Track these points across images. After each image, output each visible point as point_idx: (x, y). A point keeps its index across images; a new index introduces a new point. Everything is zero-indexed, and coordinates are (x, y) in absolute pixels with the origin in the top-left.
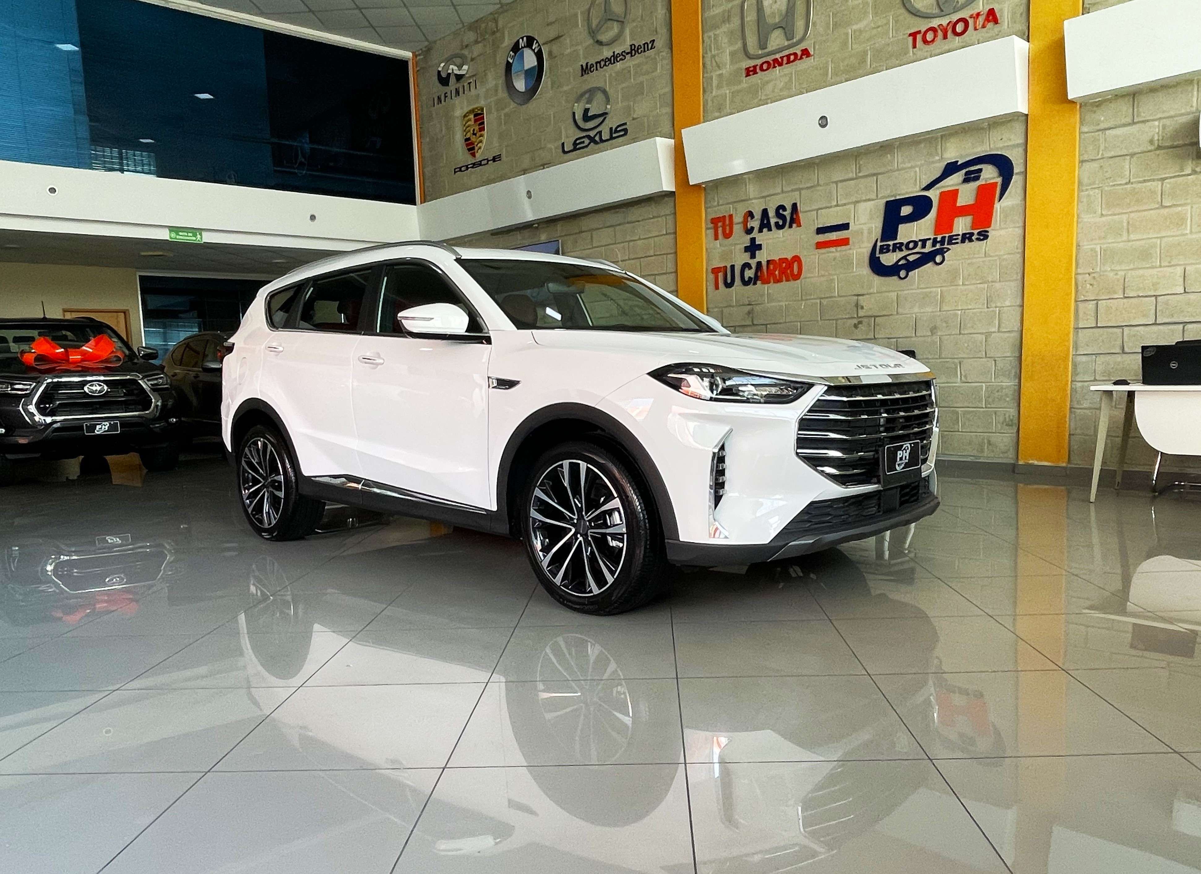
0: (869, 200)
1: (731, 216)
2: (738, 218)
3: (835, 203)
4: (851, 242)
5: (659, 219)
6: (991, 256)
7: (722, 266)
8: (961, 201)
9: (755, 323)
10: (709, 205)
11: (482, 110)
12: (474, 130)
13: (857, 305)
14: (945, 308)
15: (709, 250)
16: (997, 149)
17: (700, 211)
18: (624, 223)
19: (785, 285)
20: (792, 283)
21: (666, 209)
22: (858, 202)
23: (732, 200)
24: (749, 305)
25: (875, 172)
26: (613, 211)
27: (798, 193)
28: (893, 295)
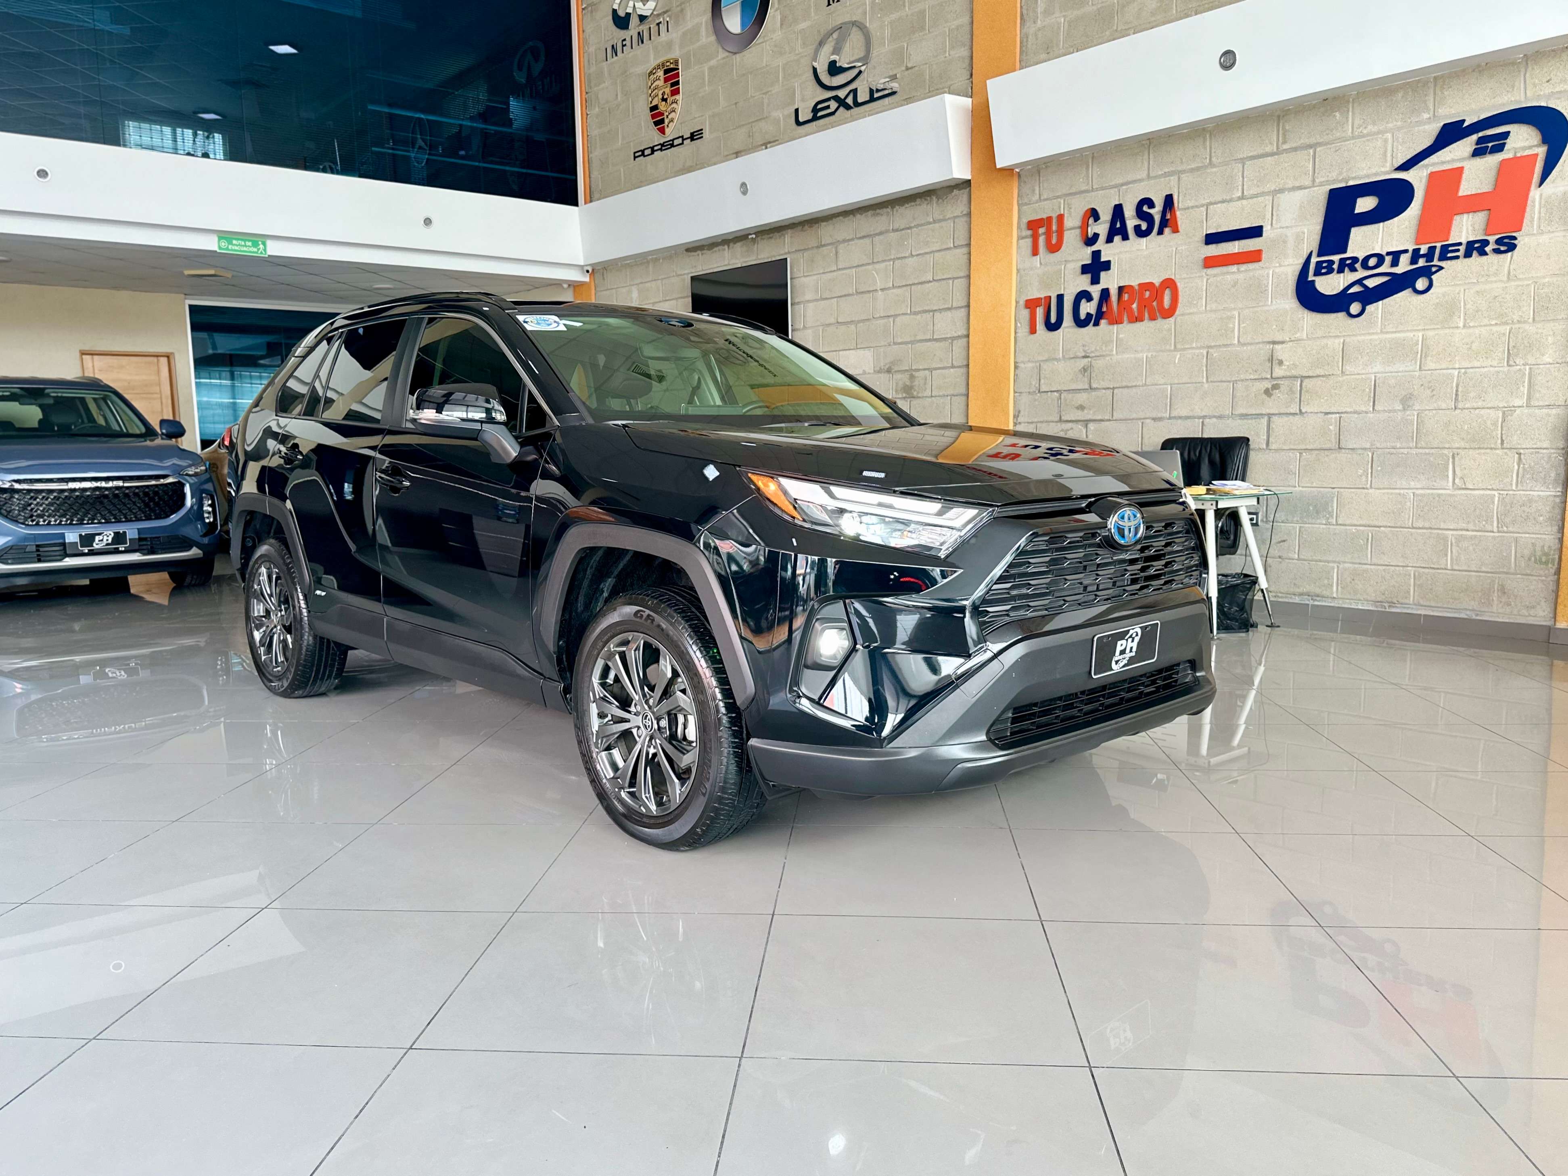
0: (1300, 188)
1: (1061, 218)
2: (1072, 221)
3: (1239, 194)
4: (1264, 256)
5: (943, 224)
6: (1520, 279)
7: (1042, 296)
8: (1466, 188)
9: (1094, 386)
10: (1026, 200)
11: (676, 62)
12: (663, 94)
13: (1271, 359)
14: (1430, 364)
15: (1022, 272)
16: (1539, 97)
17: (1011, 210)
18: (887, 231)
19: (1146, 326)
20: (1161, 323)
21: (955, 207)
22: (1281, 191)
23: (1065, 191)
24: (1085, 357)
25: (1313, 141)
26: (870, 213)
27: (1176, 177)
28: (1337, 343)
